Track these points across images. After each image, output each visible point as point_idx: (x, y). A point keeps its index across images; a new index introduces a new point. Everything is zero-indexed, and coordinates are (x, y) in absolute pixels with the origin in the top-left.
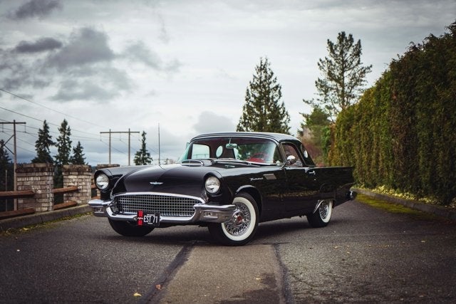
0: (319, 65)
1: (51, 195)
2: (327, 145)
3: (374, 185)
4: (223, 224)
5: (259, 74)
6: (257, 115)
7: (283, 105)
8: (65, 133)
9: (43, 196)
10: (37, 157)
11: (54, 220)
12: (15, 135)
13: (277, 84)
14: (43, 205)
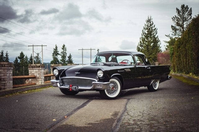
0: (172, 18)
1: (43, 77)
2: (172, 55)
3: (188, 73)
4: (105, 90)
5: (148, 23)
6: (146, 42)
7: (158, 37)
8: (64, 50)
9: (39, 78)
10: (53, 60)
11: (41, 88)
12: (42, 51)
13: (155, 27)
14: (39, 81)
